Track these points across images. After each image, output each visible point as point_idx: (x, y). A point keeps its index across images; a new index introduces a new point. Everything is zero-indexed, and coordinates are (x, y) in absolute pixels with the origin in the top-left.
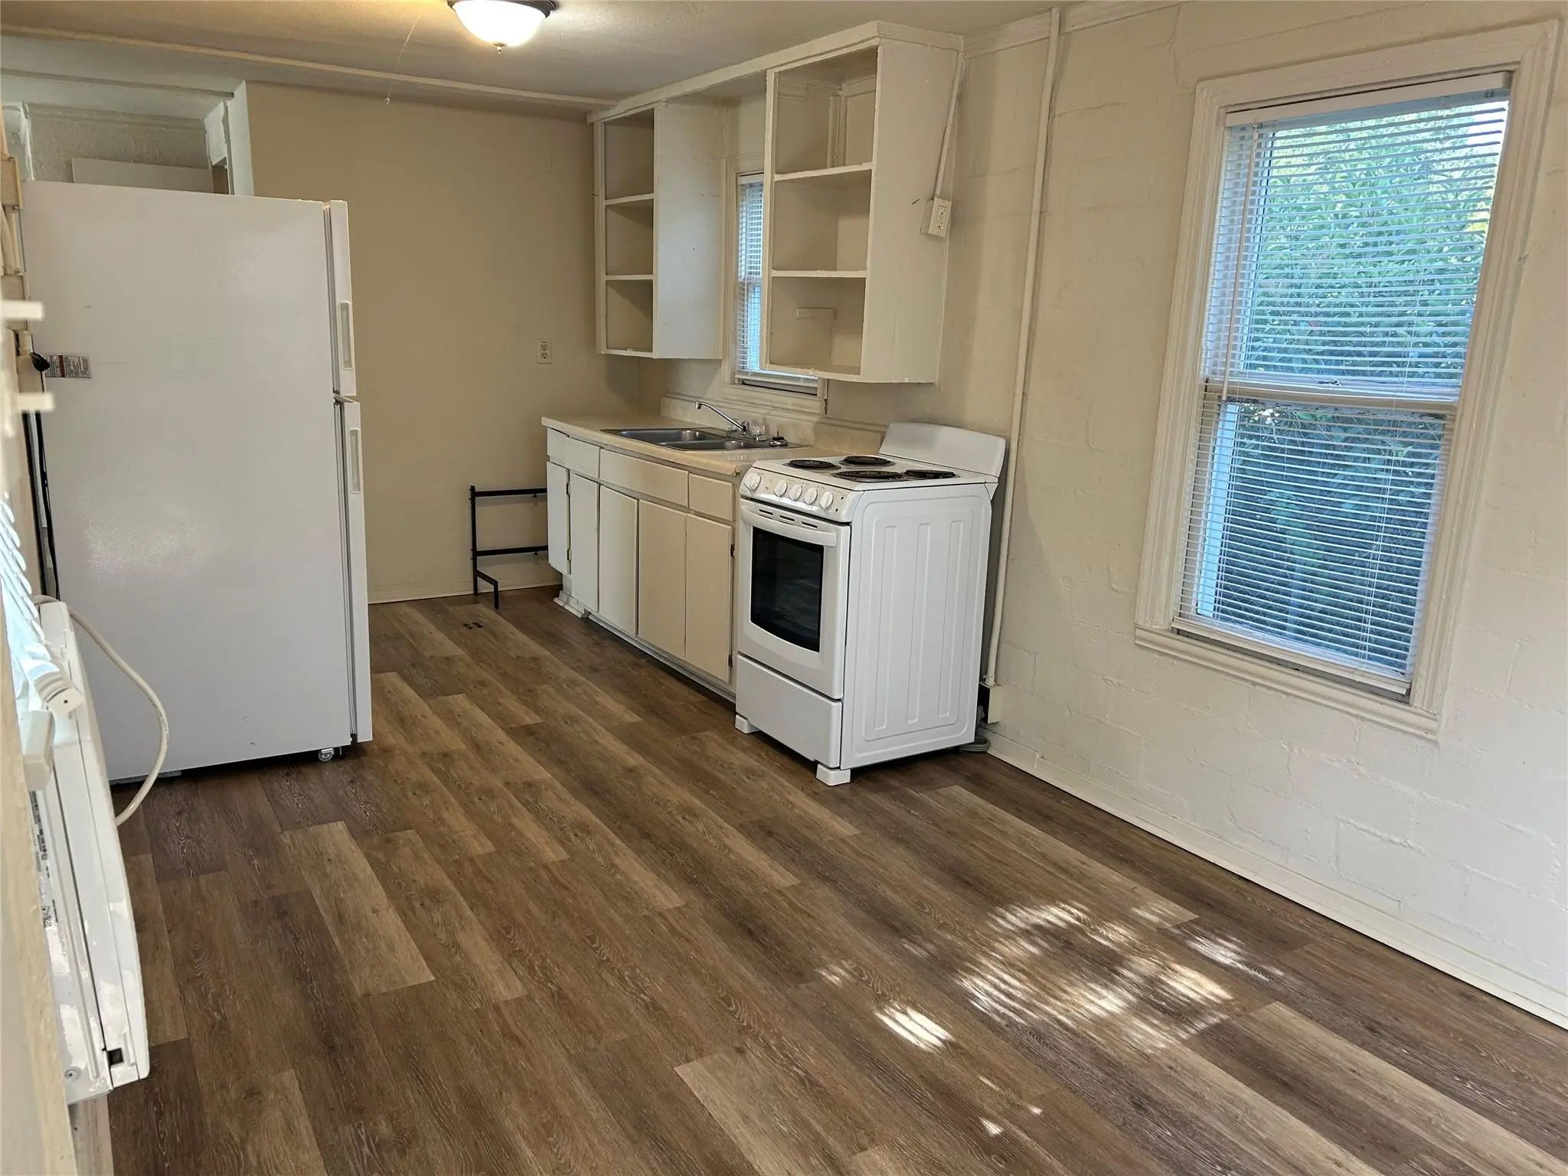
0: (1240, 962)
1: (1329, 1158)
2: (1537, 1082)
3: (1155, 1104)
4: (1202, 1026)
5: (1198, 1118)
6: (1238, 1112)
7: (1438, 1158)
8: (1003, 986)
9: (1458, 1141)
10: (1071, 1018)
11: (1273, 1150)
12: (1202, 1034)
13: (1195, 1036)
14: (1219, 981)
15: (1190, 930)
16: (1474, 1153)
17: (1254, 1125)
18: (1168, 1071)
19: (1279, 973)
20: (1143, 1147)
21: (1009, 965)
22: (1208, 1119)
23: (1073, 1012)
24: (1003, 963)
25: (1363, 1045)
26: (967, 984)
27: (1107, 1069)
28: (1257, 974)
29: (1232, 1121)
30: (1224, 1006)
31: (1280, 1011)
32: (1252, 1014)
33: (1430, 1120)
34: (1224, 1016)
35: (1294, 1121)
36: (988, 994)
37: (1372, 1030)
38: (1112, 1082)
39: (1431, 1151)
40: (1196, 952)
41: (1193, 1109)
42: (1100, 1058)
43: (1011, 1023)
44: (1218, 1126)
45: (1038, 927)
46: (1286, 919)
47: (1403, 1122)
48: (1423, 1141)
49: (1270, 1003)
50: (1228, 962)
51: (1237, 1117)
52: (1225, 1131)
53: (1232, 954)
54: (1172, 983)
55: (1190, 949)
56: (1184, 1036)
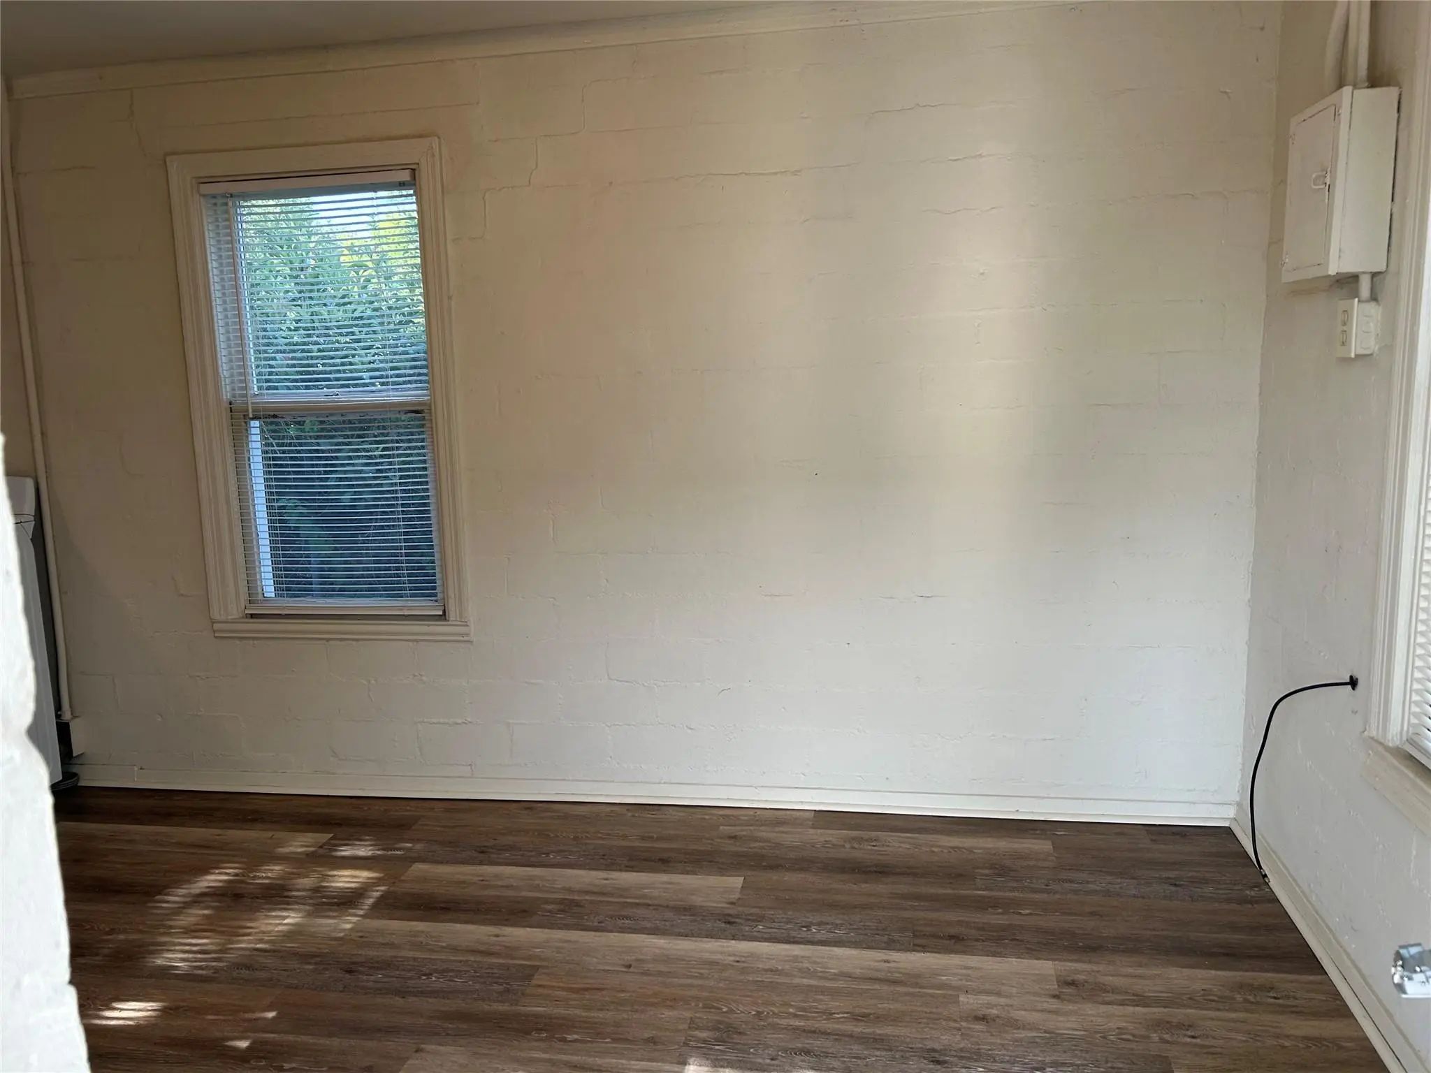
0: (378, 850)
1: (490, 936)
2: (587, 837)
3: (361, 964)
4: (370, 901)
5: (395, 957)
6: (421, 939)
7: (552, 903)
8: (195, 949)
9: (558, 888)
10: (267, 942)
11: (454, 949)
12: (374, 906)
13: (368, 909)
14: (369, 869)
15: (332, 845)
16: (570, 890)
17: (435, 941)
18: (360, 939)
19: (409, 845)
20: (366, 994)
21: (190, 931)
22: (404, 953)
23: (266, 938)
24: (186, 933)
25: (481, 863)
26: (159, 962)
27: (313, 961)
28: (394, 852)
29: (419, 946)
30: (379, 881)
31: (419, 868)
32: (402, 878)
33: (538, 885)
34: (383, 888)
35: (458, 926)
36: (183, 960)
37: (483, 852)
38: (321, 967)
39: (547, 901)
40: (344, 857)
41: (389, 953)
42: (305, 957)
43: (216, 970)
44: (411, 954)
45: (203, 895)
46: (397, 811)
47: (524, 894)
48: (539, 899)
49: (411, 866)
50: (370, 853)
51: (422, 943)
52: (418, 954)
53: (371, 848)
54: (333, 884)
55: (336, 857)
56: (361, 912)
